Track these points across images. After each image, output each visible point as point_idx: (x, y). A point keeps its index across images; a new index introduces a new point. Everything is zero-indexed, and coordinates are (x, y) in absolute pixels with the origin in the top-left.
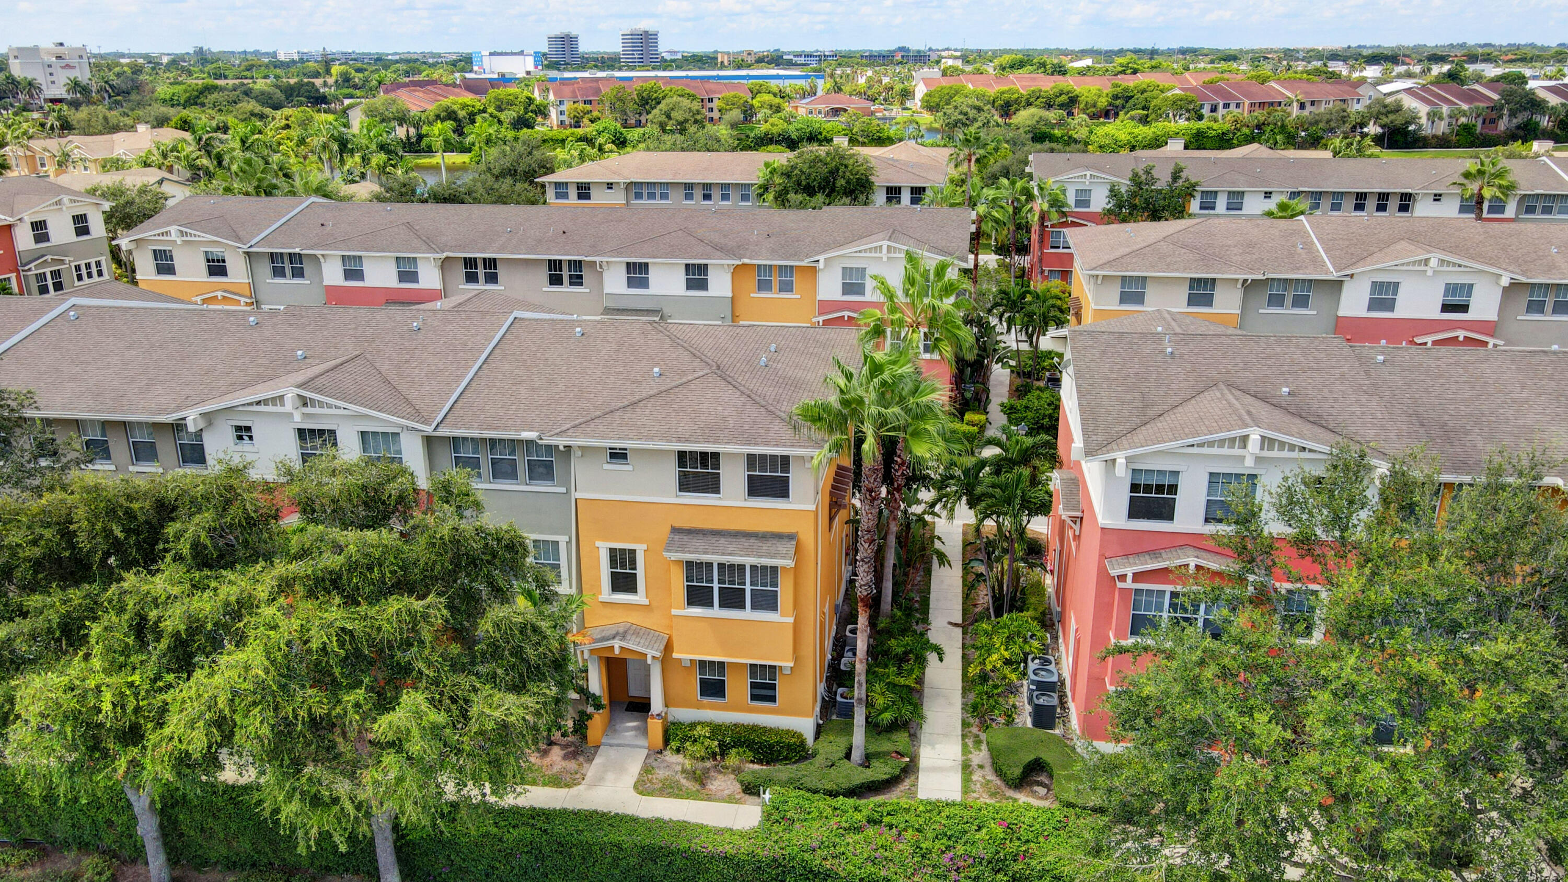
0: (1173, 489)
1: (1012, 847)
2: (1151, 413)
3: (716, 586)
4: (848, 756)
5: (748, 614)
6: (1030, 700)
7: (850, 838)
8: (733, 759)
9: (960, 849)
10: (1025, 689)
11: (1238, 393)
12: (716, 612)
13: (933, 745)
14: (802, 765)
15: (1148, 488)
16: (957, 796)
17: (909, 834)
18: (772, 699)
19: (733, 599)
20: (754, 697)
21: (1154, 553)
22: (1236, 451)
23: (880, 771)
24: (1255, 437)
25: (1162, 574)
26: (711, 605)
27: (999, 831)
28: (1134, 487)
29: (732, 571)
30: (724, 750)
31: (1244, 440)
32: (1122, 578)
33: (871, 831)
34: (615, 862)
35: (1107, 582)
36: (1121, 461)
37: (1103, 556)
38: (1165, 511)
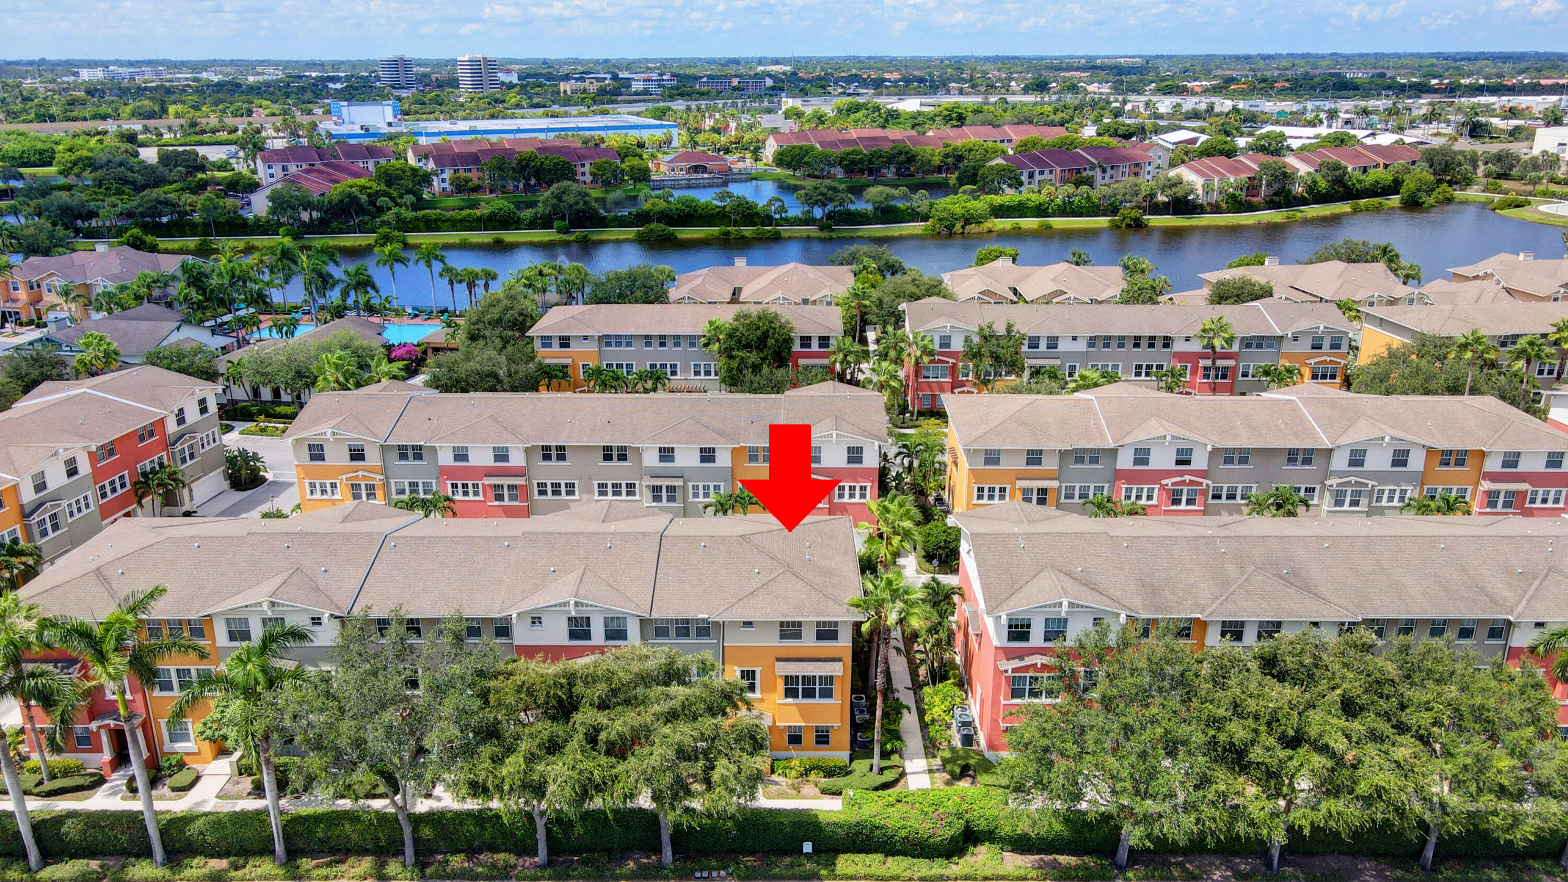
0: (1029, 626)
1: (965, 807)
2: (1016, 587)
3: (800, 687)
4: (871, 770)
5: (817, 700)
6: (959, 731)
7: (890, 810)
8: (813, 776)
9: (941, 810)
10: (954, 725)
11: (1056, 572)
12: (800, 700)
13: (911, 760)
14: (849, 777)
15: (1017, 627)
16: (929, 786)
17: (917, 805)
18: (827, 743)
19: (808, 693)
20: (817, 743)
21: (1021, 658)
22: (1057, 609)
23: (889, 776)
24: (1065, 603)
25: (1026, 669)
26: (797, 697)
27: (958, 800)
28: (1010, 627)
29: (808, 680)
30: (807, 772)
31: (1061, 604)
32: (1006, 671)
33: (899, 805)
34: (781, 830)
35: (998, 672)
36: (1004, 617)
37: (996, 660)
38: (1025, 636)
